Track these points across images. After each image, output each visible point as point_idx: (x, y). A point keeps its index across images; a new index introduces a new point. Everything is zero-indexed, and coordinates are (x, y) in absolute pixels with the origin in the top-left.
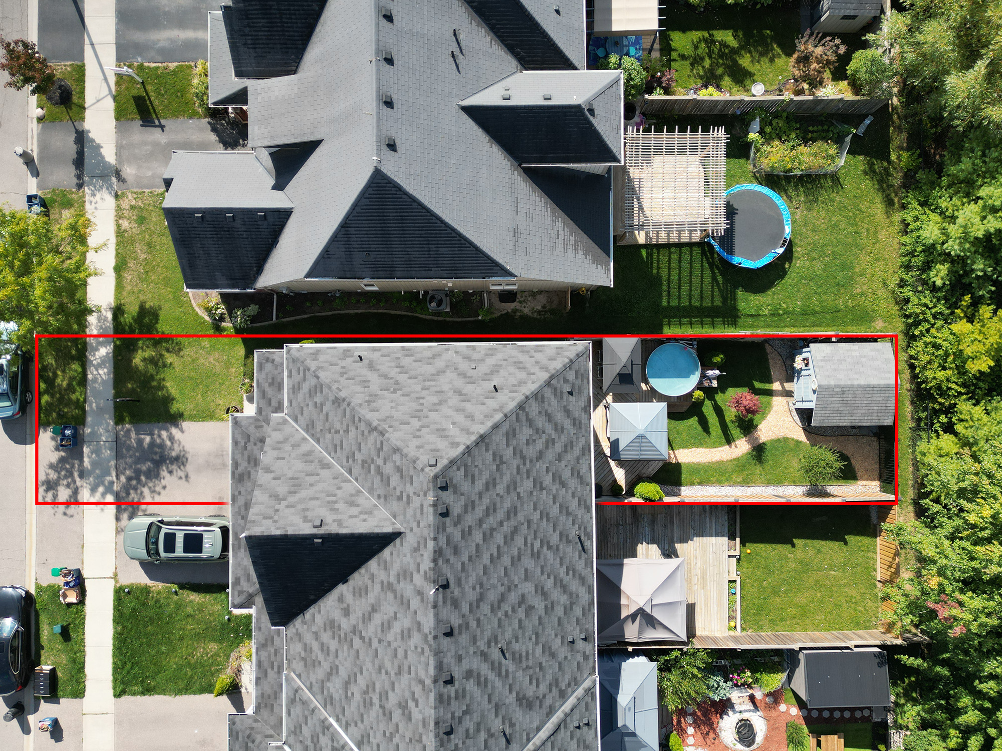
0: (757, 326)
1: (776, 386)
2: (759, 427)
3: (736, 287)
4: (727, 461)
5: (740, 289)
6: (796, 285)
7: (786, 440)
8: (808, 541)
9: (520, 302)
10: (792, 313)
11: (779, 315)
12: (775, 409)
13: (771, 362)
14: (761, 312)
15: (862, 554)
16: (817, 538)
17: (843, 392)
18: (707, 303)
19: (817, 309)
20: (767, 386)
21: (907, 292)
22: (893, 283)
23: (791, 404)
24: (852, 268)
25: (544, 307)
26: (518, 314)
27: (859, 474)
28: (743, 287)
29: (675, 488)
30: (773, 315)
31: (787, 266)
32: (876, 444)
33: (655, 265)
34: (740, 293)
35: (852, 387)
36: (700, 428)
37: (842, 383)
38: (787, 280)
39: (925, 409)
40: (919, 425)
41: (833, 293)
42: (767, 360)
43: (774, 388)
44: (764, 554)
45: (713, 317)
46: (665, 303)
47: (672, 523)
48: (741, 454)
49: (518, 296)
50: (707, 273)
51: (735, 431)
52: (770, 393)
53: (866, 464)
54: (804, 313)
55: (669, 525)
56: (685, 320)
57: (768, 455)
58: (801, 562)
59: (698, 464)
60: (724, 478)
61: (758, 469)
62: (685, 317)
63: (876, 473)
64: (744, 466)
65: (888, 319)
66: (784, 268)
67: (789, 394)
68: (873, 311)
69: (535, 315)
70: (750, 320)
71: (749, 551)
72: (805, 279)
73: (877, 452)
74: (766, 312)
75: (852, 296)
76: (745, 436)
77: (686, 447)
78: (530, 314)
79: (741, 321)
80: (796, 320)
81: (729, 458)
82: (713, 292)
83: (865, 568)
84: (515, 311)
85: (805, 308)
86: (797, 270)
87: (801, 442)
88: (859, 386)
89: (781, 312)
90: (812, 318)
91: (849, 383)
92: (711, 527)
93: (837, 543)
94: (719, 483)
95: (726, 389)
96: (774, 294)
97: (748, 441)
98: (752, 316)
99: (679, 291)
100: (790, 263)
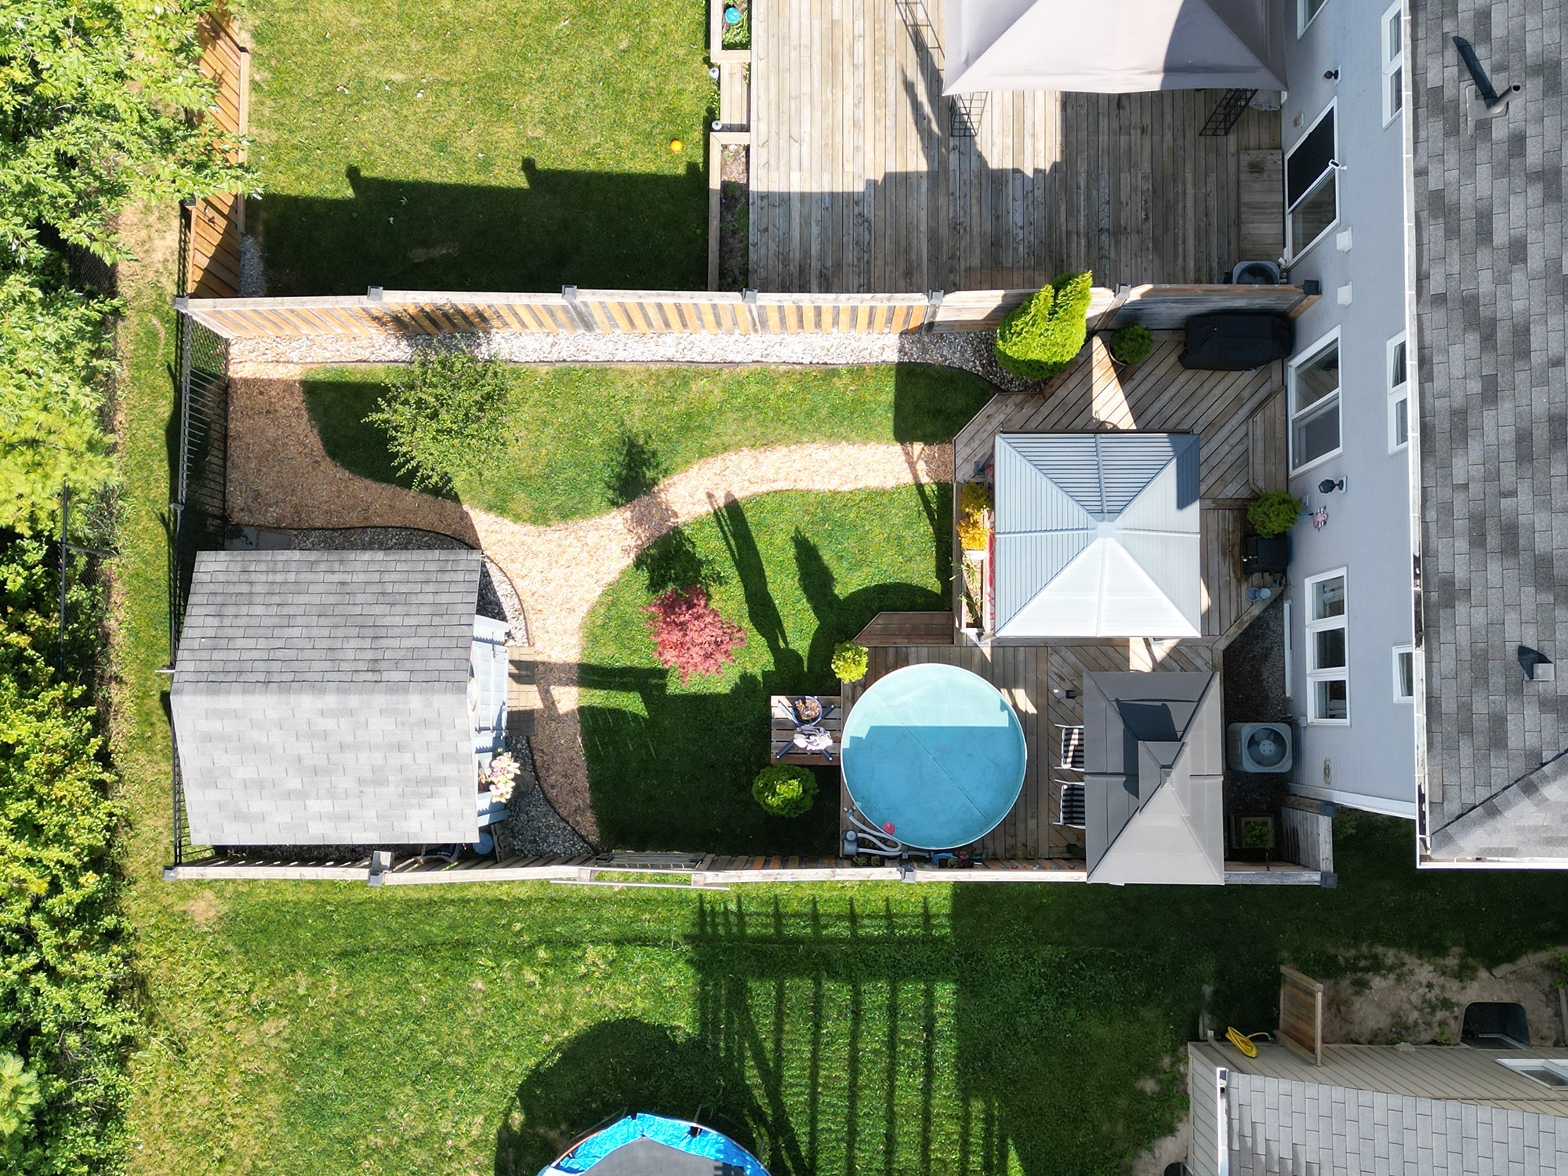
0: (623, 904)
1: (568, 699)
2: (629, 560)
3: (697, 1045)
4: (738, 447)
5: (681, 1039)
6: (487, 1049)
7: (540, 517)
8: (475, 179)
9: (1447, 1004)
10: (502, 950)
11: (549, 943)
12: (575, 621)
13: (582, 779)
14: (612, 952)
15: (299, 137)
16: (444, 188)
17: (374, 666)
18: (800, 988)
19: (417, 964)
20: (598, 698)
21: (113, 1023)
22: (153, 1052)
23: (519, 635)
24: (290, 1108)
25: (1361, 985)
26: (1452, 961)
27: (298, 400)
28: (673, 1045)
29: (916, 356)
30: (570, 944)
31: (517, 1118)
32: (237, 499)
33: (977, 1128)
34: (684, 1023)
35: (345, 686)
36: (827, 557)
37: (380, 700)
38: (518, 1067)
39: (71, 611)
40: (93, 561)
41: (361, 1021)
42: (595, 786)
43: (574, 691)
44: (624, 138)
45: (780, 939)
46: (945, 992)
47: (934, 239)
48: (693, 471)
49: (1455, 1027)
50: (795, 1099)
51: (711, 547)
52: (590, 675)
53: (271, 433)
54: (463, 948)
55: (944, 231)
56: (872, 929)
57: (604, 464)
58: (503, 108)
59: (833, 438)
60: (753, 389)
61: (637, 420)
62: (872, 941)
63: (239, 402)
64: (684, 429)
65: (176, 925)
66: (527, 1109)
67: (525, 672)
68: (222, 955)
69: (1390, 956)
70: (648, 924)
71: (677, 146)
72: (454, 1068)
73: (233, 475)
74: (592, 953)
75: (294, 1006)
76: (677, 531)
77: (875, 496)
78: (1411, 961)
79: (680, 923)
80: (490, 922)
81: (732, 458)
82: (779, 1028)
83: (289, 91)
84: (1463, 973)
85: (458, 966)
86: (483, 1101)
87: (490, 508)
88: (317, 686)
89: (542, 953)
90: (435, 929)
91: (354, 700)
92: (806, 221)
93: (379, 172)
94: (765, 375)
95: (736, 690)
96: (565, 1020)
97: (667, 512)
98: (643, 941)
99: (893, 1031)
100: (506, 1127)
